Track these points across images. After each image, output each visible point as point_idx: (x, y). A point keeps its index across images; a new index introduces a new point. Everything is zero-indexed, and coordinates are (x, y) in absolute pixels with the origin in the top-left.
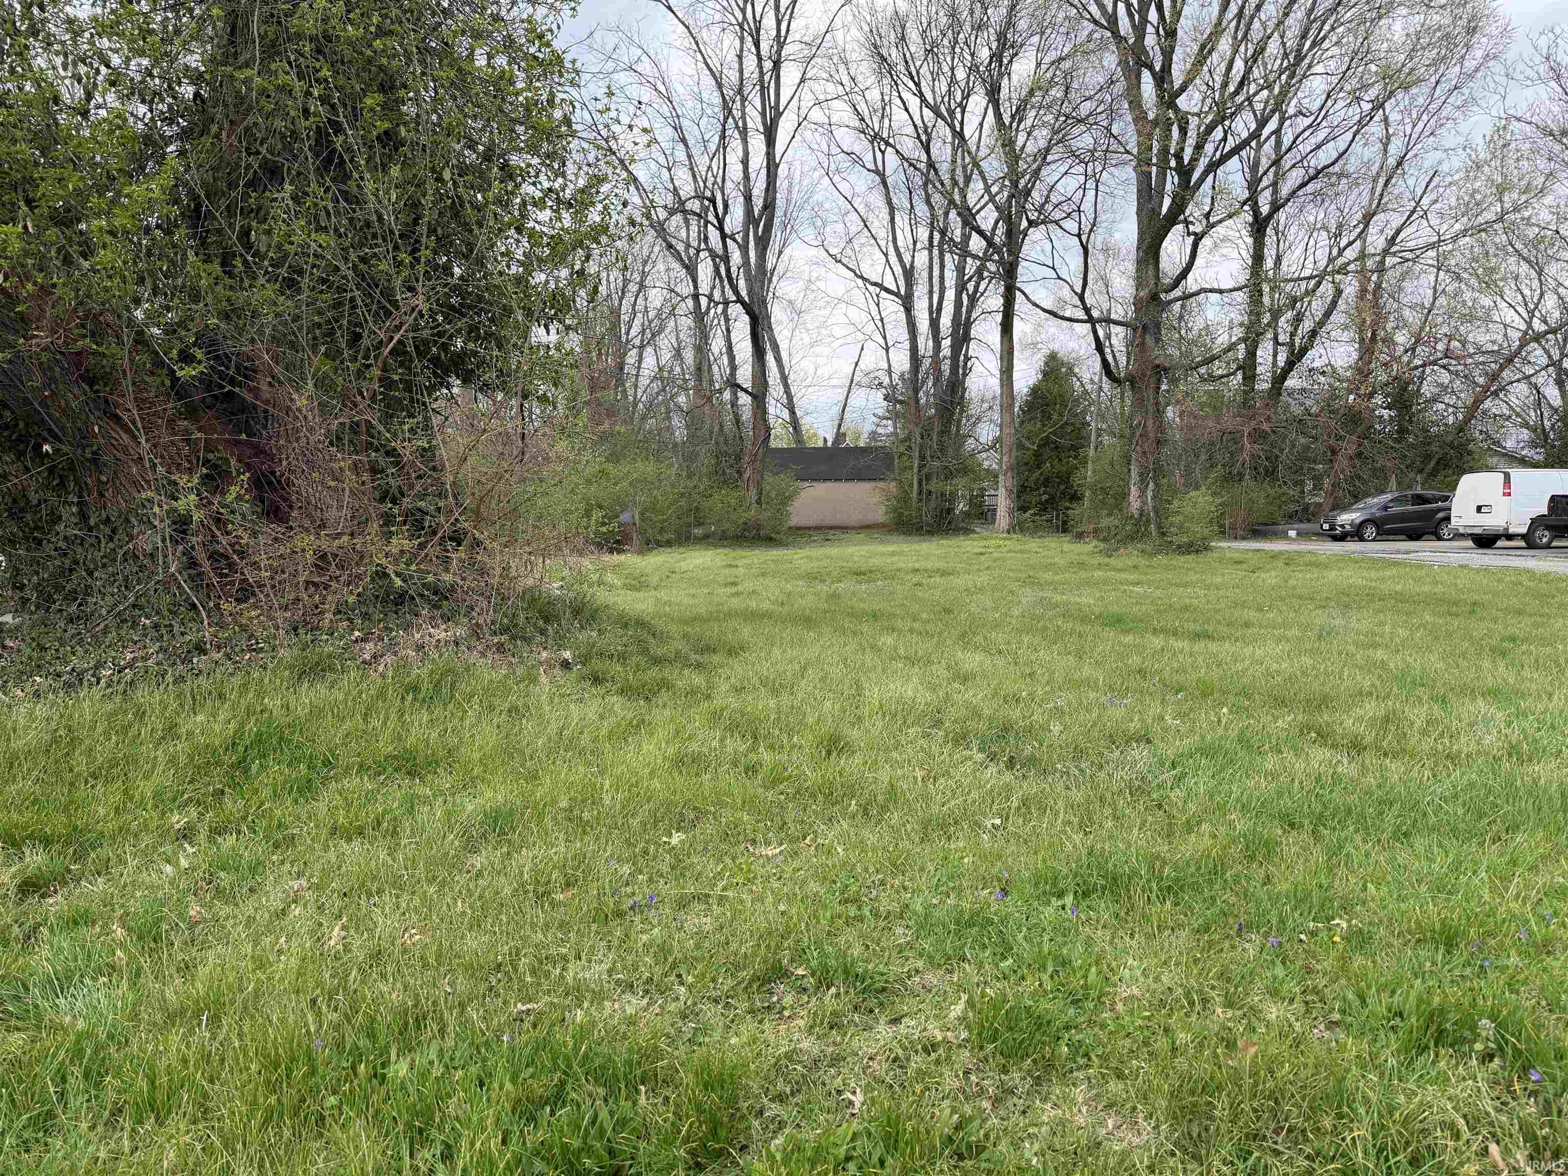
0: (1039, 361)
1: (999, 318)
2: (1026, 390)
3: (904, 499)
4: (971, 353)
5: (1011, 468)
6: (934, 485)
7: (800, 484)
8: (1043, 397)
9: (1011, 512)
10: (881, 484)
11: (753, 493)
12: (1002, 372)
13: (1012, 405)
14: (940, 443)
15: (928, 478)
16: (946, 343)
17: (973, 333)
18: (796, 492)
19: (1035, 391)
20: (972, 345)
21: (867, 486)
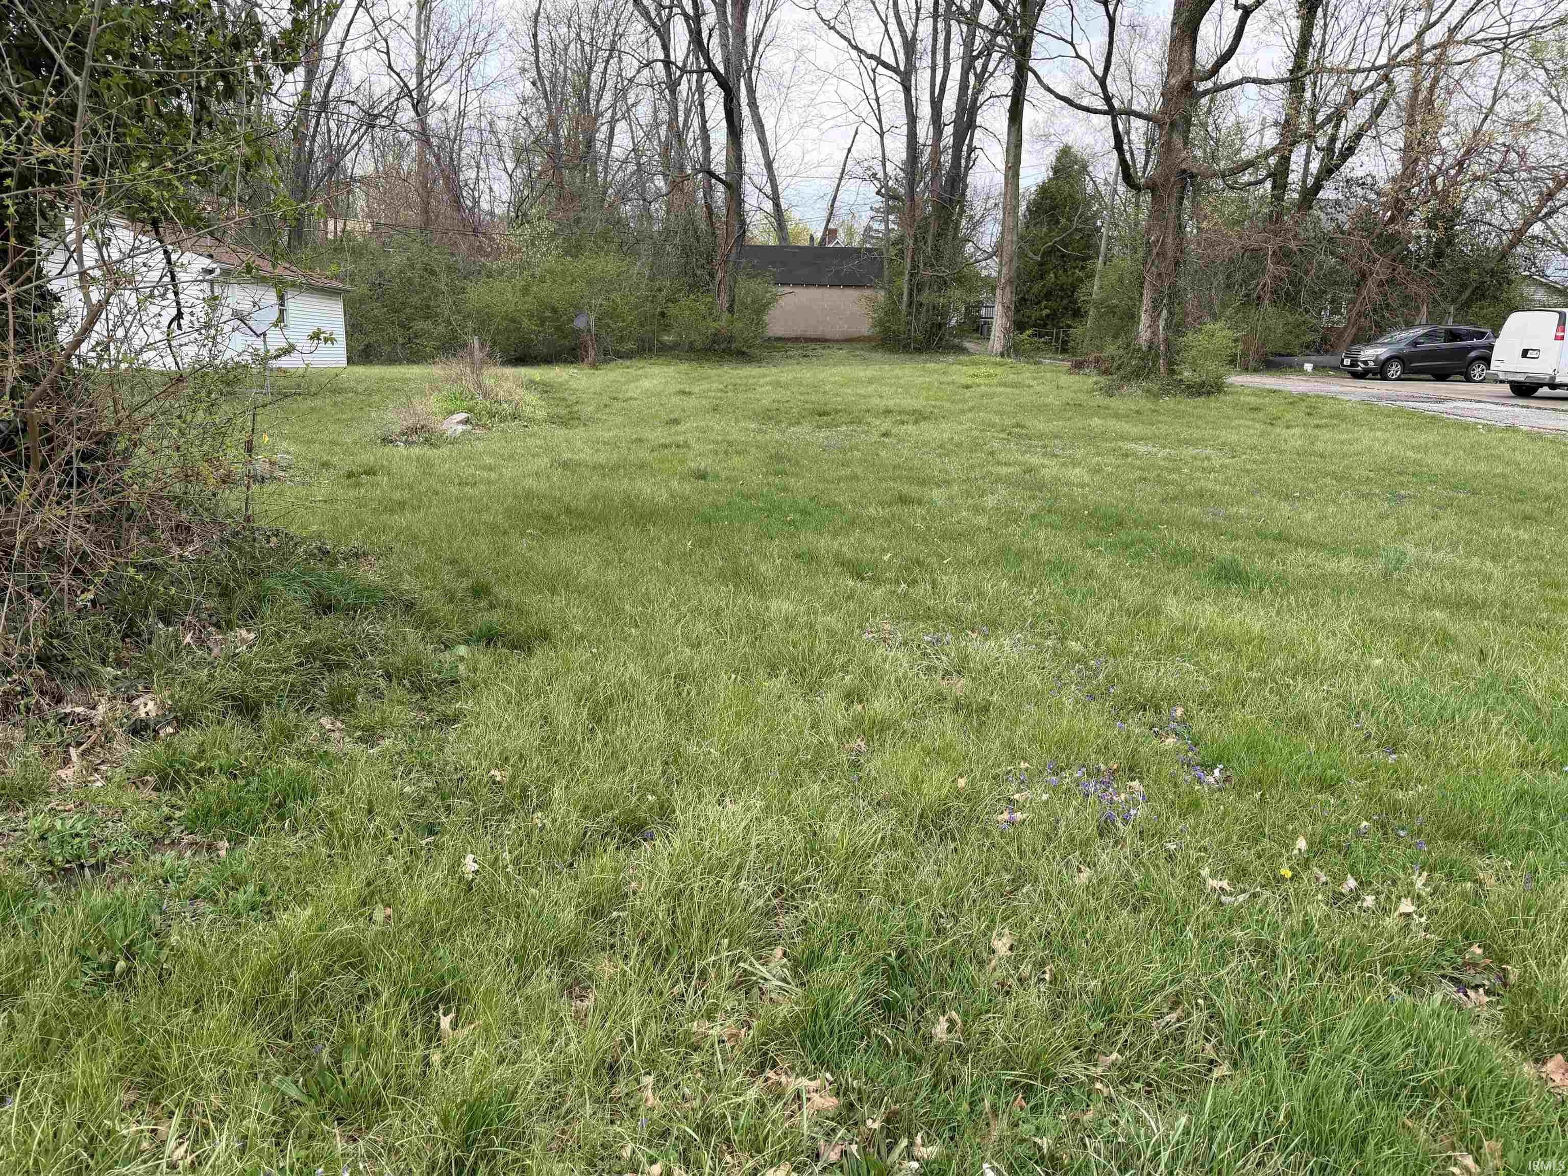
0: (1049, 155)
1: (1008, 102)
2: (1033, 189)
3: (892, 311)
4: (976, 143)
5: (1010, 281)
6: (926, 297)
7: (781, 289)
8: (1052, 198)
9: (1007, 331)
10: (868, 292)
11: (724, 300)
12: (1008, 168)
13: (1017, 206)
14: (936, 248)
15: (920, 288)
16: (949, 130)
17: (979, 120)
18: (775, 298)
19: (1044, 190)
20: (978, 133)
21: (852, 294)
